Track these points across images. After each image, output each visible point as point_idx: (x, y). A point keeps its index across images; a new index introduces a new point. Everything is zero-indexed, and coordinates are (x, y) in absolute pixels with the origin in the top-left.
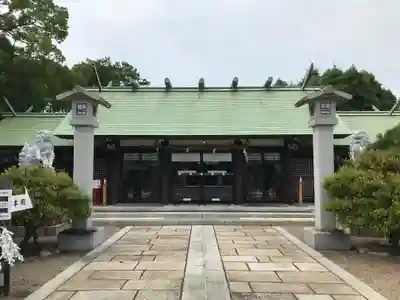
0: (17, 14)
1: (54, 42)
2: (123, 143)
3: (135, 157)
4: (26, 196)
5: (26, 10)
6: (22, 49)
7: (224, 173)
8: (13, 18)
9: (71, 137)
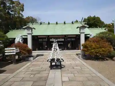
0: (11, 6)
1: (21, 12)
2: (39, 37)
3: (41, 40)
4: (18, 49)
5: (13, 5)
6: (13, 14)
7: (62, 43)
8: (10, 6)
9: (27, 36)
